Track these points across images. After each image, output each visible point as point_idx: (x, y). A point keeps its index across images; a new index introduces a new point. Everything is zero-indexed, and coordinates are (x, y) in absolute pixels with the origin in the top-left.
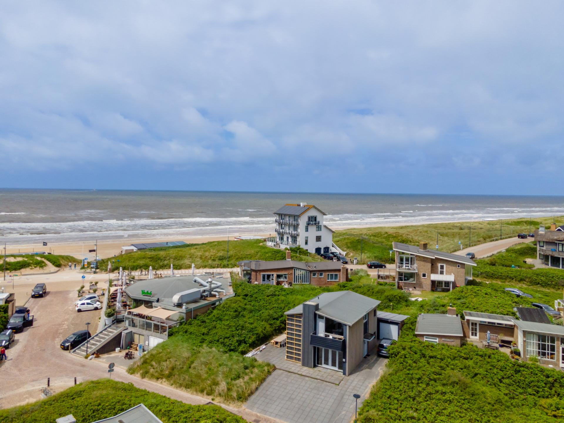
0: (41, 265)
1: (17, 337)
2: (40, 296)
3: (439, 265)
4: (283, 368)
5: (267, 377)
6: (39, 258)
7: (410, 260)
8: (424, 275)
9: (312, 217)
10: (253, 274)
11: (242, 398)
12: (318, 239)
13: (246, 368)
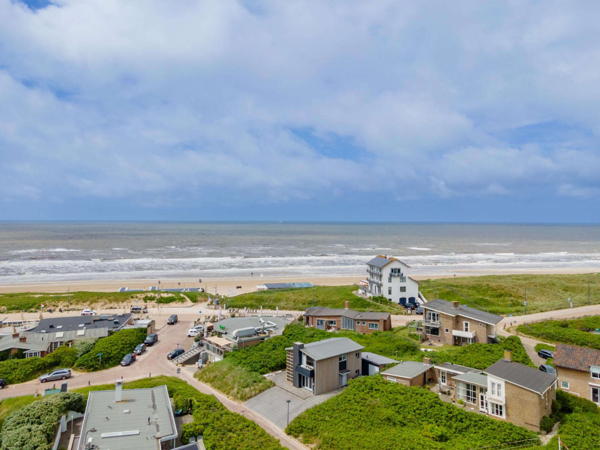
0: (182, 300)
1: (148, 348)
2: (172, 324)
3: (464, 322)
4: (279, 386)
5: (266, 389)
6: (182, 295)
7: (435, 316)
8: (447, 330)
9: (395, 269)
10: (310, 318)
11: (244, 398)
12: (403, 289)
13: (255, 382)
